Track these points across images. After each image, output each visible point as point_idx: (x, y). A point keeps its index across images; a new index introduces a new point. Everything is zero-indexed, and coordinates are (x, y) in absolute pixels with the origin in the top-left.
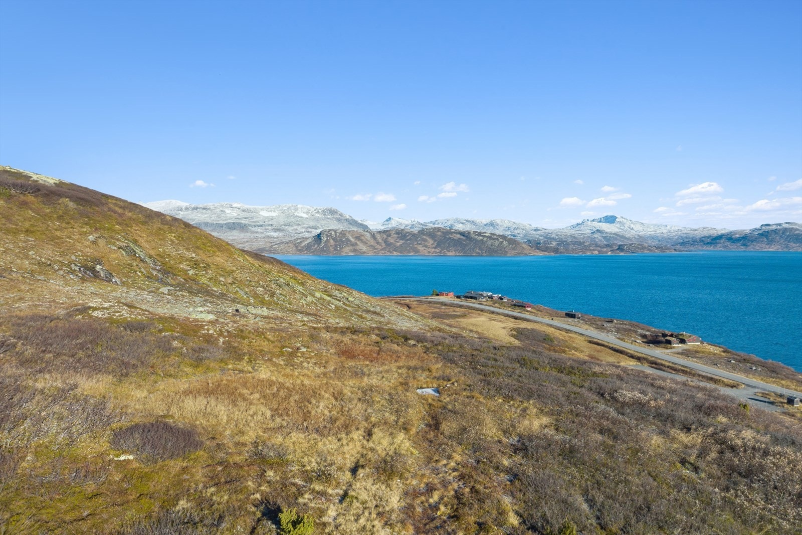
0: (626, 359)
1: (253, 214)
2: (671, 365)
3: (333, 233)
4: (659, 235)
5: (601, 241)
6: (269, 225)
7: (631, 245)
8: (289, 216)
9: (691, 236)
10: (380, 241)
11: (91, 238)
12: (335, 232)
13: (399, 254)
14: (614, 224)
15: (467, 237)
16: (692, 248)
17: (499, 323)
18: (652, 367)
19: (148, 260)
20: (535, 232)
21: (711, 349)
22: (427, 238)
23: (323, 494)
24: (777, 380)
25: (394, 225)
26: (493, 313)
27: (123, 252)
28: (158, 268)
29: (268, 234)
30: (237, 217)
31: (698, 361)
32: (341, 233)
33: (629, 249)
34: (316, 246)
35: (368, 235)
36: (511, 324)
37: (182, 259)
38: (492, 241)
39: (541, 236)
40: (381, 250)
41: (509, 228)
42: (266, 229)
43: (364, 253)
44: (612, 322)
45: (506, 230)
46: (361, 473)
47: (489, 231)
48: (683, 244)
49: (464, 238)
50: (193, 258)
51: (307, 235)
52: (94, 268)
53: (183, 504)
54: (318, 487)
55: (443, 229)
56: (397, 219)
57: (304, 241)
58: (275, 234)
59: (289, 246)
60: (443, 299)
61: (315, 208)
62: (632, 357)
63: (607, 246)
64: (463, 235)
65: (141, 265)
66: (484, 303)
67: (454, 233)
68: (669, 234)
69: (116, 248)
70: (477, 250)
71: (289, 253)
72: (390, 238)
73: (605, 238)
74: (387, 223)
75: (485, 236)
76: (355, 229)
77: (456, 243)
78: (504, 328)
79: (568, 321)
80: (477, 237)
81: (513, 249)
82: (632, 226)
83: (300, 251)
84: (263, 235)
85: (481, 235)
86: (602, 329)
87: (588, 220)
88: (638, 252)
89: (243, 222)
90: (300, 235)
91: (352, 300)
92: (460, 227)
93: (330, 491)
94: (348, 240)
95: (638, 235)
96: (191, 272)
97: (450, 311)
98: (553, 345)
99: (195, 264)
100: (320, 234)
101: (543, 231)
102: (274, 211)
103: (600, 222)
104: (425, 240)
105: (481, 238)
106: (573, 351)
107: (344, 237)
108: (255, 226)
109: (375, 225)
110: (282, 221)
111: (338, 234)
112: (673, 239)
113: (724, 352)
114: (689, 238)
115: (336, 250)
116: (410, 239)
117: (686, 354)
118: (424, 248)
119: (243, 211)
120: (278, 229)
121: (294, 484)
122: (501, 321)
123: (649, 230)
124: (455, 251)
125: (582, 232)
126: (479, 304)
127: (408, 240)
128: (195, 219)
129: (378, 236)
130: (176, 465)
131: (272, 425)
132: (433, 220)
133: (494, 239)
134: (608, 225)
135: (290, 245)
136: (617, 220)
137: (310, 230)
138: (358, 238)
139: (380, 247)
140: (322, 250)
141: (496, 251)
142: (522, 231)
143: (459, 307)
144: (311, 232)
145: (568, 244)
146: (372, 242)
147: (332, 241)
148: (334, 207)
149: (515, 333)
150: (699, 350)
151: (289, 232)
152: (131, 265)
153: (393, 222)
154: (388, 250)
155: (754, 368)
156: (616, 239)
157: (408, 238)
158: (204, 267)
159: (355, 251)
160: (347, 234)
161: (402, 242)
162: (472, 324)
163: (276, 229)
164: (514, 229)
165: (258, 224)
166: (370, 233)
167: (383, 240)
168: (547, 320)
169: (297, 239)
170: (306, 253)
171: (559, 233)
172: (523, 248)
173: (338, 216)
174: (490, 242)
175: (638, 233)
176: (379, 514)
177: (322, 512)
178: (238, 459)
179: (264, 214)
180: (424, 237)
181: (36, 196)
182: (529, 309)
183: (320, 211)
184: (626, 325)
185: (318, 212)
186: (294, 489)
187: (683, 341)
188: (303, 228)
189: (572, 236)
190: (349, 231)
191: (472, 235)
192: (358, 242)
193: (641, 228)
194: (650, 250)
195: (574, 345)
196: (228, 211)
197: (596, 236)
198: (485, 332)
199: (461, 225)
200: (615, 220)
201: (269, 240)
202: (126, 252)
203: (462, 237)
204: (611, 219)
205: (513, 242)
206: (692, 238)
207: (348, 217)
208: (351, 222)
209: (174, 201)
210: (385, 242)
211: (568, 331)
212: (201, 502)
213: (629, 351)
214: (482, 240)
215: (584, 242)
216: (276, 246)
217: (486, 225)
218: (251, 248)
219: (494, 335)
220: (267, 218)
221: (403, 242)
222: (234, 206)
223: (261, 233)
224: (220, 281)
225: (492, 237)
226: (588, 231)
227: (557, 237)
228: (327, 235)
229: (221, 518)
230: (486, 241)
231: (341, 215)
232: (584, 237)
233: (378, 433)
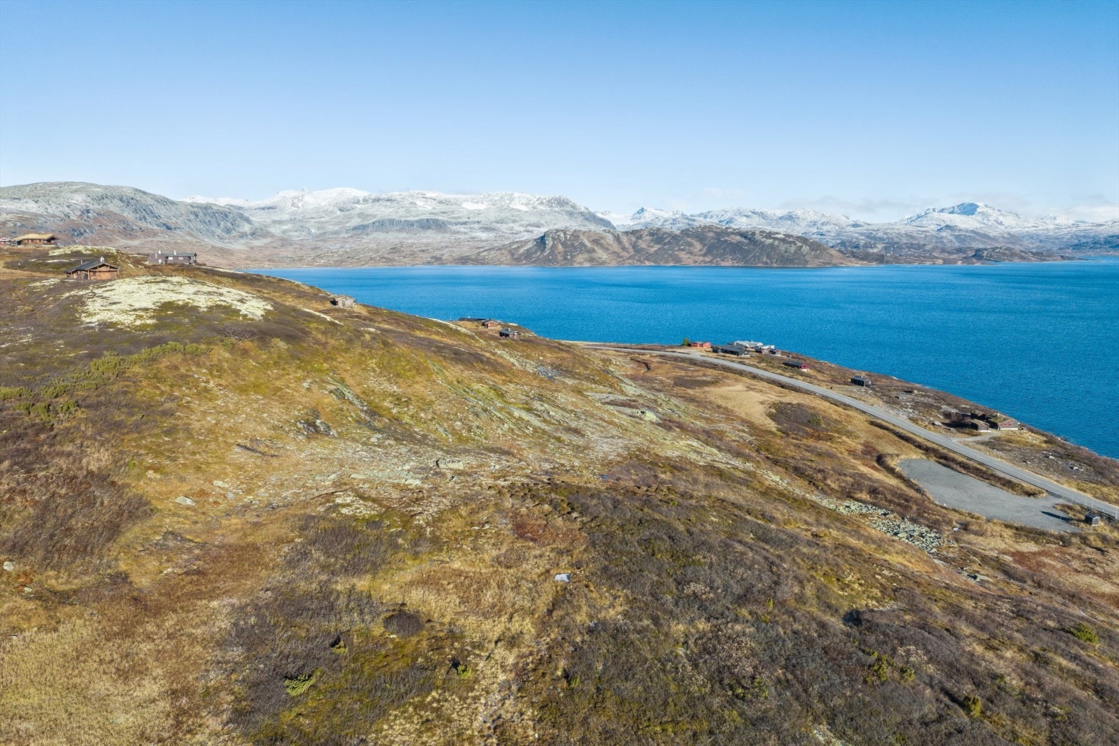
0: (911, 449)
1: (453, 207)
2: (965, 460)
3: (562, 235)
4: (1040, 232)
5: (951, 242)
6: (474, 223)
7: (994, 249)
8: (501, 210)
9: (1092, 235)
10: (627, 245)
11: (306, 385)
12: (565, 234)
13: (652, 264)
14: (974, 216)
15: (750, 239)
16: (1091, 253)
17: (758, 395)
18: (939, 463)
19: (356, 402)
20: (853, 229)
21: (1029, 437)
22: (693, 241)
23: (479, 655)
24: (1099, 486)
25: (648, 220)
26: (754, 377)
27: (334, 396)
28: (365, 408)
29: (474, 235)
30: (432, 211)
31: (1004, 456)
32: (572, 235)
33: (991, 256)
34: (538, 254)
35: (610, 238)
36: (774, 395)
37: (385, 395)
38: (786, 246)
39: (862, 234)
40: (628, 259)
41: (815, 223)
42: (471, 228)
43: (604, 262)
44: (910, 392)
45: (810, 226)
46: (499, 644)
47: (782, 230)
48: (1077, 247)
49: (746, 241)
50: (395, 392)
51: (526, 236)
52: (314, 423)
53: (420, 660)
54: (477, 652)
55: (716, 228)
56: (653, 210)
57: (522, 246)
58: (484, 236)
59: (502, 254)
60: (695, 353)
61: (537, 197)
62: (919, 446)
63: (959, 250)
64: (745, 237)
65: (351, 407)
66: (747, 361)
67: (733, 233)
68: (1057, 231)
69: (327, 392)
70: (765, 259)
71: (502, 263)
72: (640, 241)
73: (957, 237)
74: (638, 215)
75: (776, 239)
76: (593, 227)
77: (735, 249)
78: (762, 403)
79: (852, 392)
80: (764, 239)
81: (817, 257)
82: (1001, 218)
83: (516, 260)
84: (467, 236)
85: (770, 238)
86: (894, 403)
87: (934, 210)
88: (1004, 260)
89: (440, 218)
90: (517, 236)
91: (554, 414)
92: (743, 224)
93: (482, 654)
94: (582, 244)
95: (1009, 234)
96: (394, 411)
97: (699, 374)
98: (819, 429)
99: (398, 399)
100: (544, 236)
101: (866, 227)
102: (482, 203)
103: (952, 212)
104: (690, 245)
105: (770, 241)
106: (844, 438)
107: (577, 240)
108: (456, 224)
109: (622, 219)
110: (493, 216)
111: (568, 237)
112: (1063, 238)
113: (1046, 442)
114: (1089, 237)
115: (565, 259)
116: (669, 243)
117: (993, 444)
118: (689, 255)
119: (440, 202)
120: (487, 228)
121: (467, 650)
122: (761, 391)
123: (1026, 225)
124: (732, 260)
125: (924, 229)
126: (740, 362)
127: (665, 244)
128: (377, 215)
129: (624, 239)
130: (414, 639)
131: (459, 610)
132: (705, 211)
133: (790, 243)
134: (963, 217)
135: (503, 251)
136: (979, 210)
137: (530, 228)
138: (596, 242)
139: (627, 255)
140: (547, 260)
141: (791, 260)
142: (834, 226)
143: (712, 368)
144: (532, 232)
145: (900, 248)
146: (616, 247)
147: (560, 246)
148: (565, 195)
149: (774, 411)
150: (1013, 438)
151: (503, 232)
152: (342, 410)
153: (646, 214)
154: (637, 258)
155: (1076, 468)
156: (974, 239)
157: (666, 241)
158: (406, 401)
159: (591, 260)
160: (582, 237)
161: (657, 247)
162: (722, 397)
163: (484, 228)
164: (823, 224)
165: (461, 220)
166: (612, 234)
167: (630, 244)
168: (823, 390)
169: (513, 243)
170: (525, 264)
171: (889, 231)
172: (831, 255)
173: (569, 209)
174: (783, 247)
175: (1008, 230)
176: (502, 666)
177: (477, 665)
178: (441, 634)
179: (469, 206)
180: (689, 240)
181: (252, 341)
182: (805, 370)
183: (544, 201)
184: (929, 397)
185: (542, 203)
186: (466, 653)
187: (994, 426)
188: (522, 225)
189: (908, 235)
190: (584, 232)
191: (758, 237)
192: (596, 248)
193: (1015, 222)
194: (1023, 258)
195: (850, 428)
196: (420, 203)
197: (944, 234)
198: (736, 409)
199: (744, 218)
200: (975, 210)
201: (476, 244)
202: (337, 396)
203: (743, 240)
204: (969, 209)
205: (816, 247)
206: (1094, 237)
207: (583, 210)
208: (588, 216)
209: (348, 190)
210: (633, 247)
211: (846, 406)
212: (427, 659)
213: (918, 439)
214: (772, 244)
215: (924, 245)
216: (485, 253)
217: (781, 218)
218: (451, 255)
219: (746, 414)
220: (472, 212)
221: (659, 246)
222: (427, 196)
223: (465, 233)
224: (422, 418)
225: (787, 239)
226: (933, 227)
227: (885, 237)
228: (553, 238)
229: (435, 666)
230: (778, 246)
231: (574, 207)
232: (926, 236)
233: (516, 618)
